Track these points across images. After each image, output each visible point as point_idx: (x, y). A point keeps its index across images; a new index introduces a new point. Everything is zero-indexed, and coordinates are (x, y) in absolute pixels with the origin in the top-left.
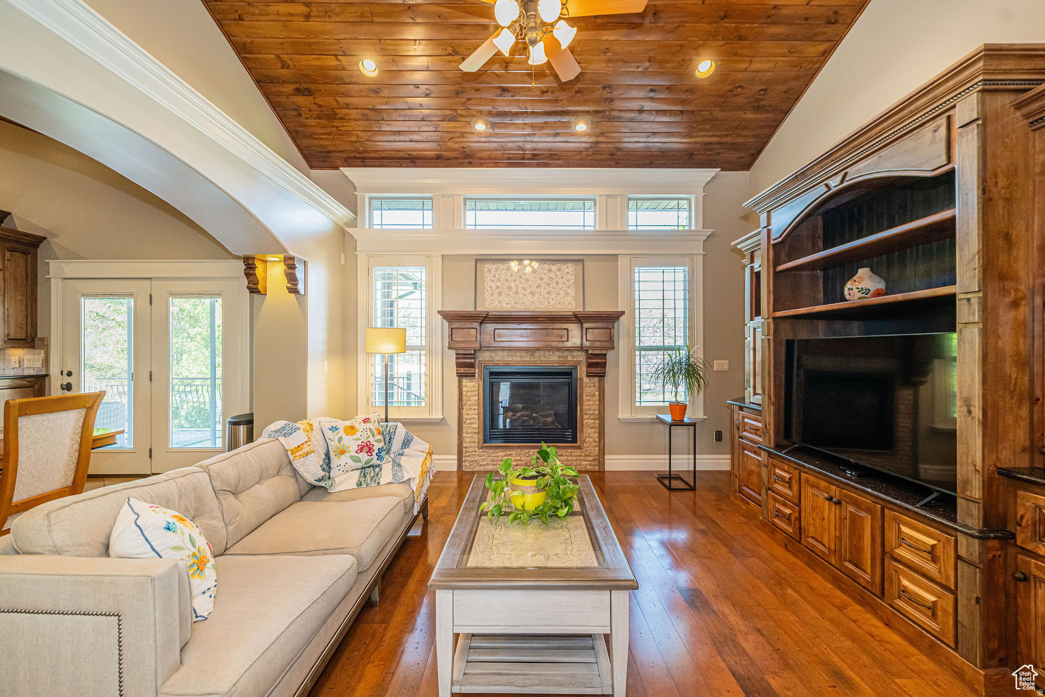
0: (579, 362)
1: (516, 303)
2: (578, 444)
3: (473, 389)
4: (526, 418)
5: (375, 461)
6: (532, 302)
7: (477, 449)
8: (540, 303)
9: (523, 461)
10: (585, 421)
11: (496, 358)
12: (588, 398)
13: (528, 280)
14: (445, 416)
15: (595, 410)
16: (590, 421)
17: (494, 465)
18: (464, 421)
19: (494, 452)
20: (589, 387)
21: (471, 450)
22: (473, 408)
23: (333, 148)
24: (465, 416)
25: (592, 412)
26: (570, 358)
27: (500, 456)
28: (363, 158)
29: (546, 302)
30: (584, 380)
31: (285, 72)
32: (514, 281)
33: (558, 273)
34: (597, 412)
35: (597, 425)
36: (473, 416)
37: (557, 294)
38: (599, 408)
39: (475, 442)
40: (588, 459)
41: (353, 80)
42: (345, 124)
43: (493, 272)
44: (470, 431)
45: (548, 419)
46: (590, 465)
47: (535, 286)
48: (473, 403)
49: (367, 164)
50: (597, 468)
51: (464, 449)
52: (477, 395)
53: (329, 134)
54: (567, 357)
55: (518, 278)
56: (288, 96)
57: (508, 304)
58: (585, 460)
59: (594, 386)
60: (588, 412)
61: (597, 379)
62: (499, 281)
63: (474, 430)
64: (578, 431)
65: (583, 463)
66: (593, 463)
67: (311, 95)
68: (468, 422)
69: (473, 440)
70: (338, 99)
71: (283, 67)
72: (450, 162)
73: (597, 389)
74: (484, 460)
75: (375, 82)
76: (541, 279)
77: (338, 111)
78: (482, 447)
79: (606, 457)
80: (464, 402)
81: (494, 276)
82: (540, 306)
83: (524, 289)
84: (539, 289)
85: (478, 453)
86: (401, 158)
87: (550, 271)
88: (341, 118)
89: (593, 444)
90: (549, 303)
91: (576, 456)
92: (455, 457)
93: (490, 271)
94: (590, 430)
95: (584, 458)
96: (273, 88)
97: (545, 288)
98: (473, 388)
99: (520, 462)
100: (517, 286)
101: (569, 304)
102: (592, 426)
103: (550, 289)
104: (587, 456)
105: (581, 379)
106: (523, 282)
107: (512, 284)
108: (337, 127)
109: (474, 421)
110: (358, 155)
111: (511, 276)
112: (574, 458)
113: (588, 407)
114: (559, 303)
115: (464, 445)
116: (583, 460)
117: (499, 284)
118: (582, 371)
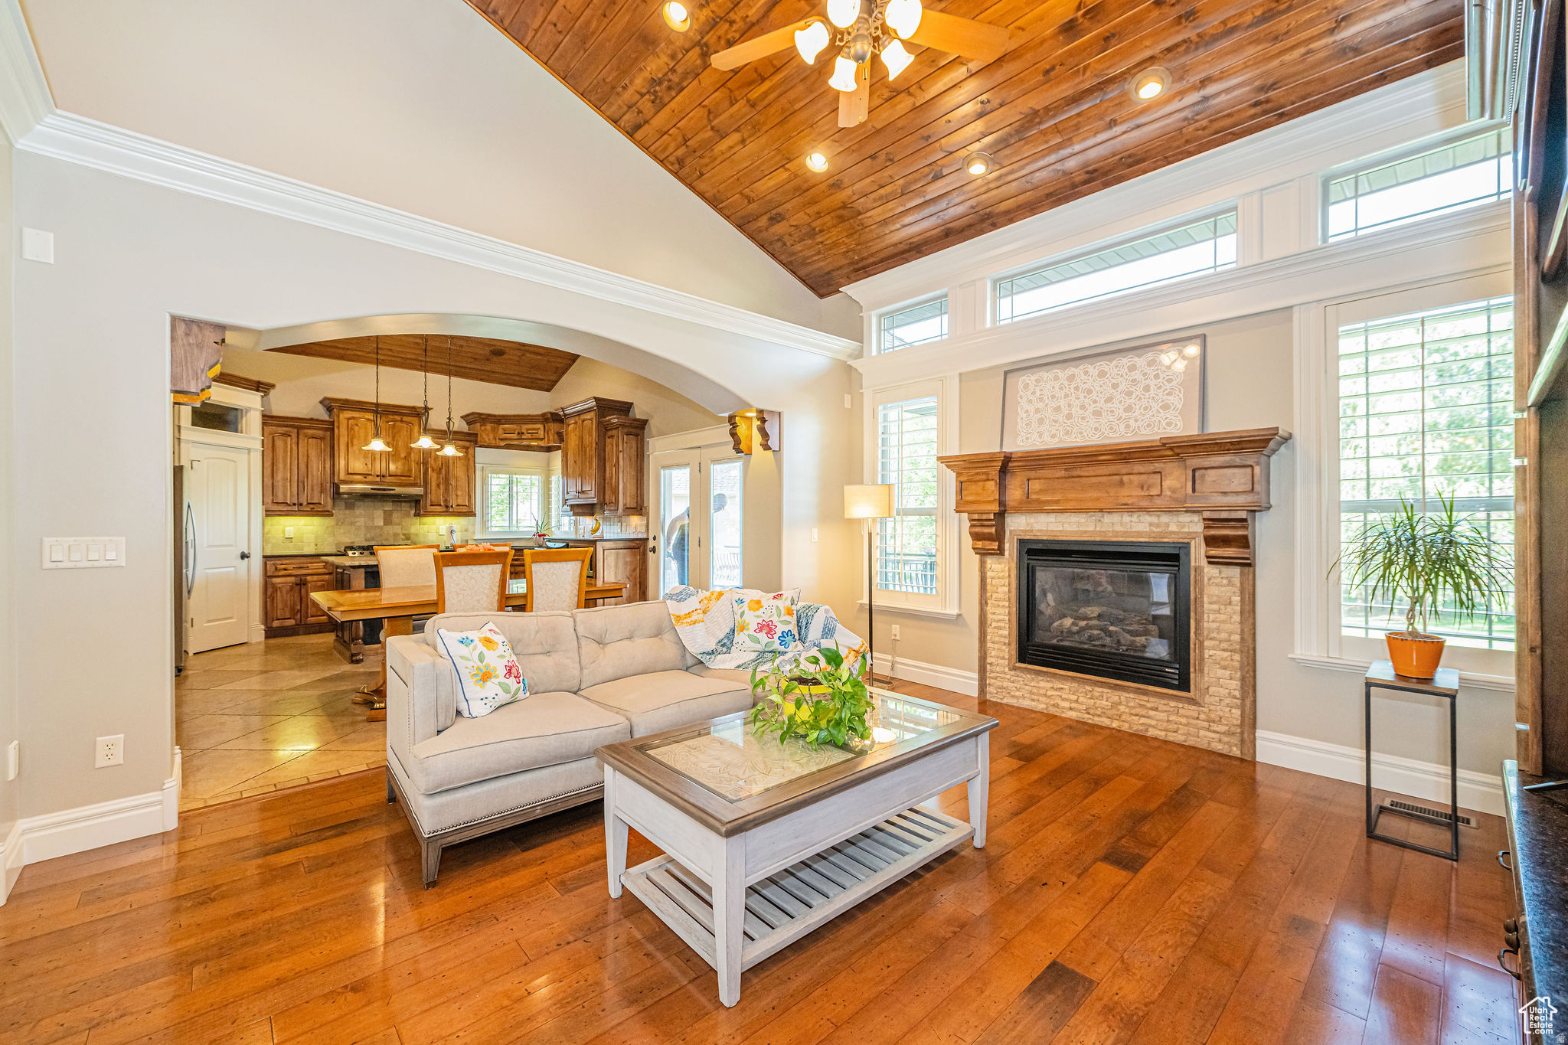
0: (1193, 535)
1: (1067, 433)
2: (1191, 695)
3: (1000, 575)
4: (1096, 632)
5: (776, 645)
6: (1096, 429)
7: (1007, 669)
8: (1111, 428)
9: (1081, 704)
10: (1207, 653)
11: (1037, 527)
12: (1215, 607)
13: (1090, 392)
14: (963, 612)
15: (1230, 634)
16: (1218, 653)
17: (1033, 700)
18: (989, 623)
19: (1033, 680)
20: (1217, 585)
21: (998, 669)
22: (1001, 604)
23: (830, 268)
24: (990, 616)
25: (1223, 636)
26: (1173, 528)
27: (1044, 688)
28: (864, 268)
29: (1122, 427)
30: (1206, 570)
31: (754, 206)
32: (1066, 396)
33: (1148, 370)
34: (1237, 638)
35: (1237, 665)
36: (1001, 617)
37: (1146, 409)
38: (1242, 631)
39: (1003, 658)
40: (1215, 727)
41: (810, 184)
42: (828, 236)
43: (1031, 387)
44: (997, 639)
45: (1138, 639)
46: (1220, 741)
47: (1103, 400)
48: (1001, 596)
49: (872, 272)
50: (1236, 752)
51: (988, 666)
52: (1007, 584)
53: (819, 253)
54: (1167, 525)
55: (1072, 390)
56: (767, 229)
57: (1053, 436)
58: (1208, 730)
59: (1230, 584)
60: (1214, 635)
61: (1237, 570)
62: (1041, 399)
63: (1002, 639)
64: (1192, 670)
65: (1202, 733)
66: (1225, 739)
67: (783, 219)
68: (994, 625)
69: (1001, 655)
70: (807, 211)
71: (750, 203)
72: (966, 233)
73: (1237, 590)
74: (1018, 690)
75: (829, 175)
76: (1115, 386)
77: (814, 225)
78: (1015, 669)
79: (1259, 733)
80: (989, 594)
81: (1034, 393)
82: (1111, 435)
83: (1083, 407)
84: (1109, 405)
85: (1008, 677)
86: (903, 252)
87: (1132, 368)
88: (821, 231)
89: (1227, 701)
90: (1128, 426)
91: (1186, 717)
92: (976, 676)
93: (1026, 386)
94: (1220, 673)
95: (1206, 724)
96: (753, 226)
97: (1121, 402)
98: (1003, 571)
99: (1074, 705)
100: (1069, 405)
101: (1169, 424)
102: (1223, 663)
103: (1132, 401)
104: (1214, 722)
105: (1199, 570)
106: (1082, 396)
107: (1063, 403)
108: (822, 243)
109: (1002, 625)
110: (857, 266)
111: (1061, 389)
112: (1184, 720)
113: (1214, 625)
114: (1149, 425)
115: (989, 660)
116: (1203, 728)
117: (1040, 405)
118: (1198, 553)
